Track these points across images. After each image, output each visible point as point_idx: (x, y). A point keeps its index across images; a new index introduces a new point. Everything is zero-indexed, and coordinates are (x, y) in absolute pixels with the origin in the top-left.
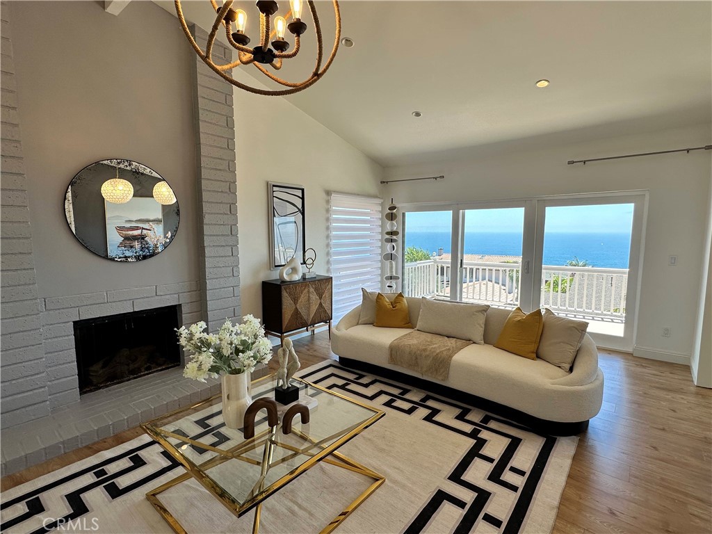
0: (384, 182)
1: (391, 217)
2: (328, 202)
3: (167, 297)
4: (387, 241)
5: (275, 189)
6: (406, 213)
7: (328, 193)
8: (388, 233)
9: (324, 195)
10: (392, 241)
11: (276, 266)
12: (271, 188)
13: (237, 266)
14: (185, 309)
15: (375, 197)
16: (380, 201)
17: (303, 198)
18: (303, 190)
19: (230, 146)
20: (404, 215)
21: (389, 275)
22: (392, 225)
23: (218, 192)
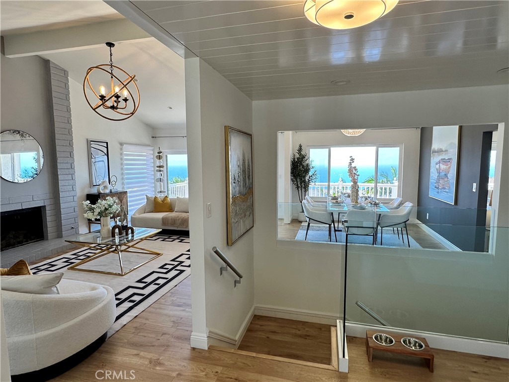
0: (154, 137)
1: (159, 158)
2: (121, 149)
3: (38, 201)
4: (157, 171)
5: (92, 143)
6: (168, 155)
7: (121, 144)
8: (157, 167)
9: (119, 145)
10: (160, 171)
11: (94, 186)
12: (89, 142)
13: (75, 185)
14: (48, 208)
15: (149, 146)
16: (152, 148)
17: (107, 148)
18: (107, 143)
19: (69, 122)
20: (166, 156)
21: (160, 190)
22: (160, 162)
23: (64, 146)
